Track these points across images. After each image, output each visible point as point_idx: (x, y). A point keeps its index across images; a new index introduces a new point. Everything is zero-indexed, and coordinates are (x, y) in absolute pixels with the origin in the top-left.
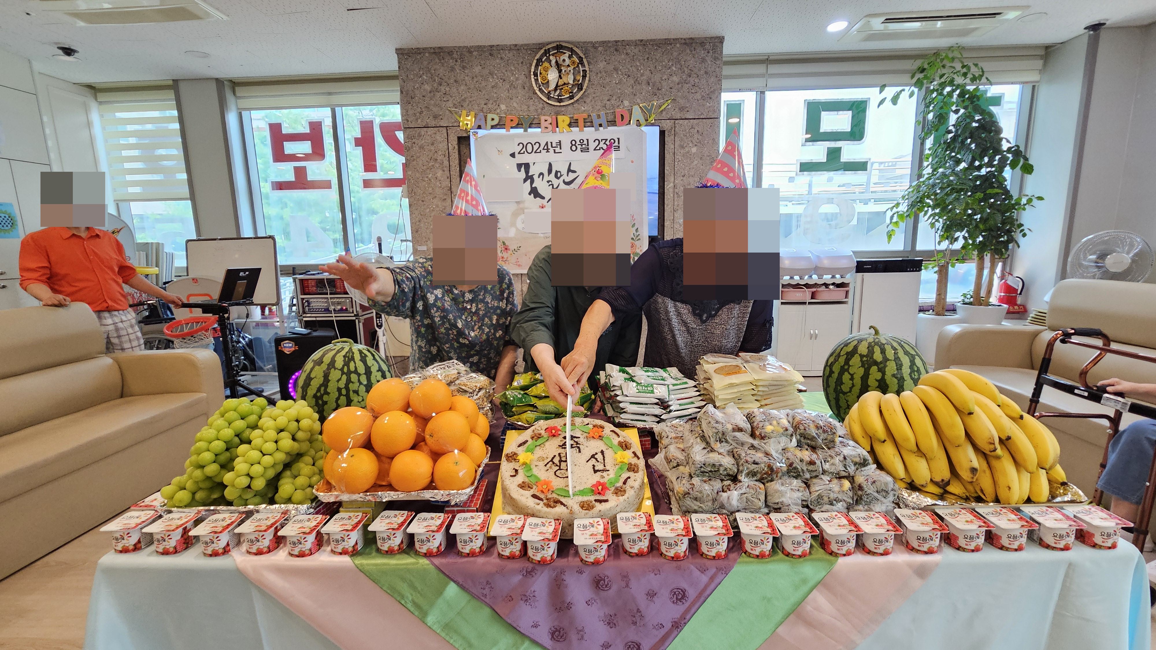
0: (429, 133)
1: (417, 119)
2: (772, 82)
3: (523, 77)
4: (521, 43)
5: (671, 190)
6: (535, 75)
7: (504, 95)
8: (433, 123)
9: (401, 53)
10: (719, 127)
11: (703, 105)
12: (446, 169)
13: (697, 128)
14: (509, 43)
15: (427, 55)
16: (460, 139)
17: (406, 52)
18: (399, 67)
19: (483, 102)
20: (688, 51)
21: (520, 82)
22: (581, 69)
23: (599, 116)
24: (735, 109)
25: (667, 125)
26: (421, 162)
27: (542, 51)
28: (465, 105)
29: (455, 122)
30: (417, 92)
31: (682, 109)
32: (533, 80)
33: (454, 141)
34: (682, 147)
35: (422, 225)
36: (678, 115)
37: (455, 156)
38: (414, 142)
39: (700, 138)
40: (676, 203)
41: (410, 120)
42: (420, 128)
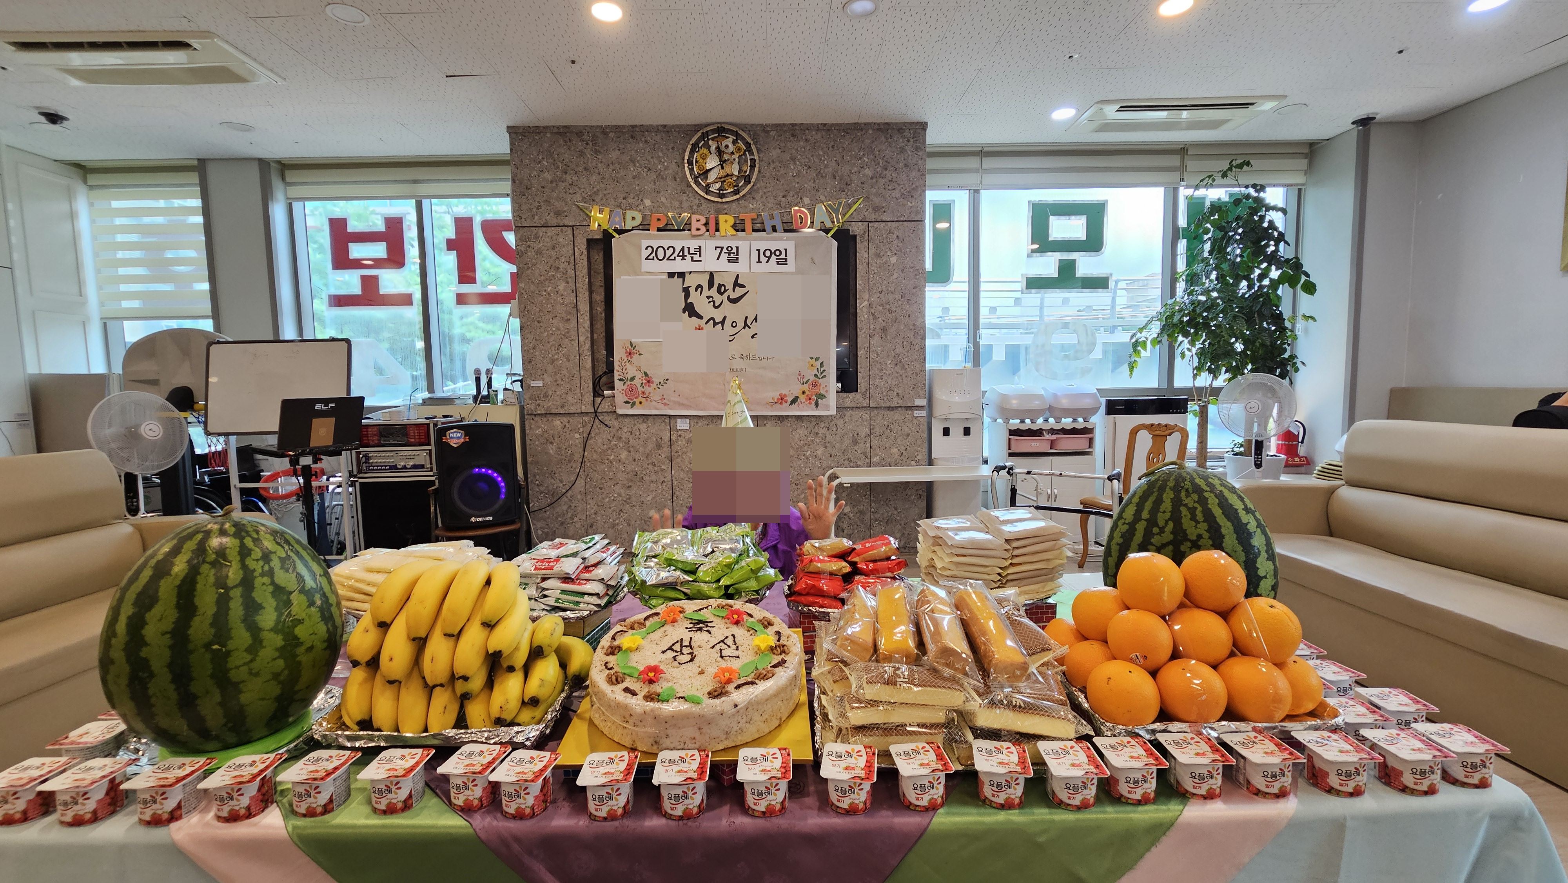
0: (549, 234)
1: (533, 216)
2: (988, 179)
3: (673, 166)
4: (671, 123)
5: (865, 310)
6: (690, 163)
7: (649, 187)
8: (554, 222)
9: (512, 130)
10: (923, 232)
11: (904, 205)
12: (571, 281)
13: (896, 233)
14: (655, 122)
15: (548, 135)
16: (590, 242)
17: (521, 131)
18: (511, 150)
19: (622, 196)
20: (883, 139)
21: (670, 171)
22: (749, 158)
23: (772, 217)
24: (943, 211)
25: (859, 228)
26: (537, 271)
27: (699, 134)
28: (598, 199)
29: (584, 219)
30: (534, 181)
31: (876, 209)
32: (687, 169)
33: (582, 246)
34: (878, 256)
35: (537, 353)
36: (872, 217)
37: (583, 263)
38: (529, 246)
39: (900, 245)
40: (872, 327)
41: (523, 217)
42: (537, 227)
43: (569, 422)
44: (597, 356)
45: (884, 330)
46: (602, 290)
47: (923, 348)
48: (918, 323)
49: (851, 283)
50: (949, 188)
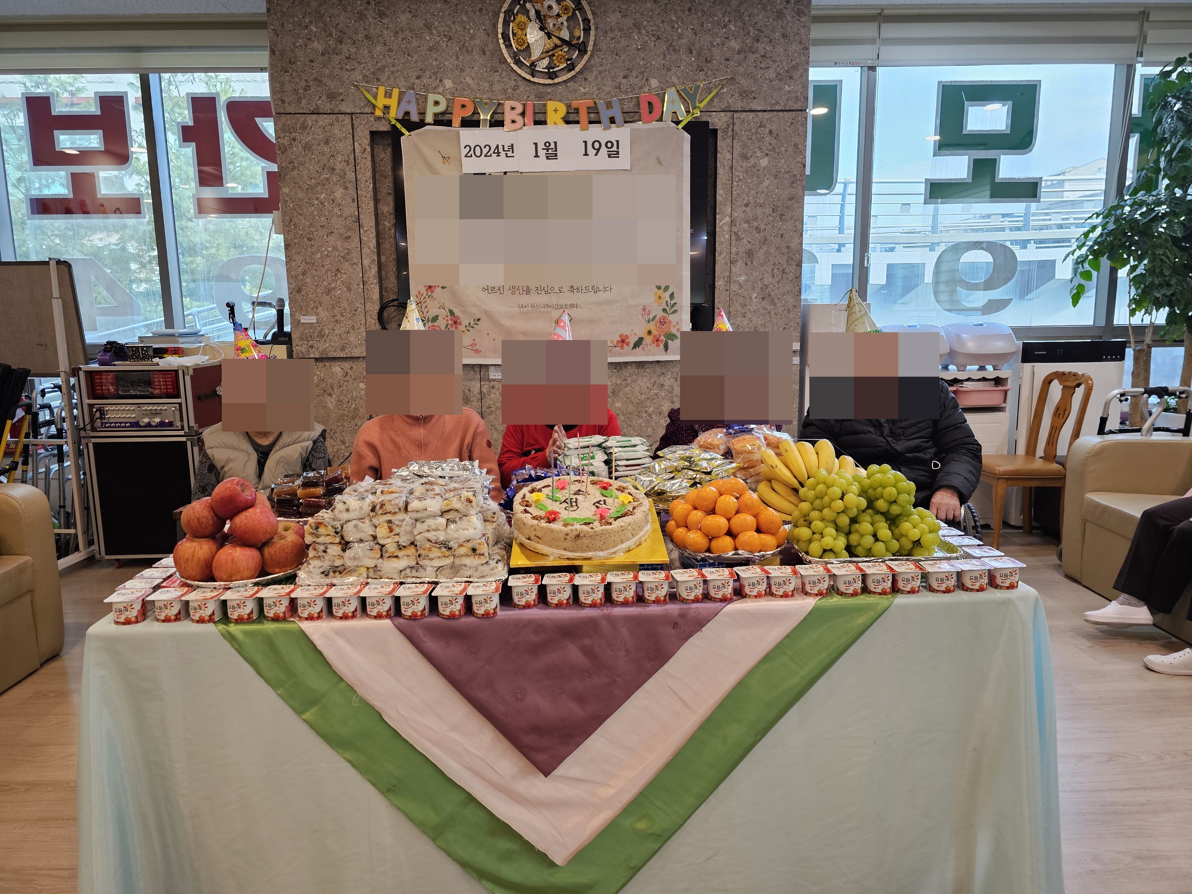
0: (320, 123)
1: (299, 100)
2: (887, 52)
3: (481, 34)
5: (726, 228)
6: (505, 36)
7: (449, 63)
8: (327, 107)
10: (804, 125)
11: (780, 89)
12: (351, 187)
13: (769, 127)
16: (374, 136)
18: (268, 10)
19: (415, 74)
21: (479, 42)
23: (609, 105)
24: (828, 95)
25: (720, 120)
26: (307, 172)
28: (383, 77)
29: (367, 105)
30: (299, 53)
31: (744, 94)
32: (501, 41)
33: (364, 140)
34: (745, 157)
35: (309, 280)
36: (739, 106)
37: (366, 163)
38: (294, 139)
39: (774, 142)
40: (734, 250)
41: (287, 100)
42: (304, 114)
43: (351, 368)
44: (385, 284)
45: (750, 254)
46: (390, 200)
47: (799, 277)
48: (793, 245)
49: (710, 193)
50: (836, 64)
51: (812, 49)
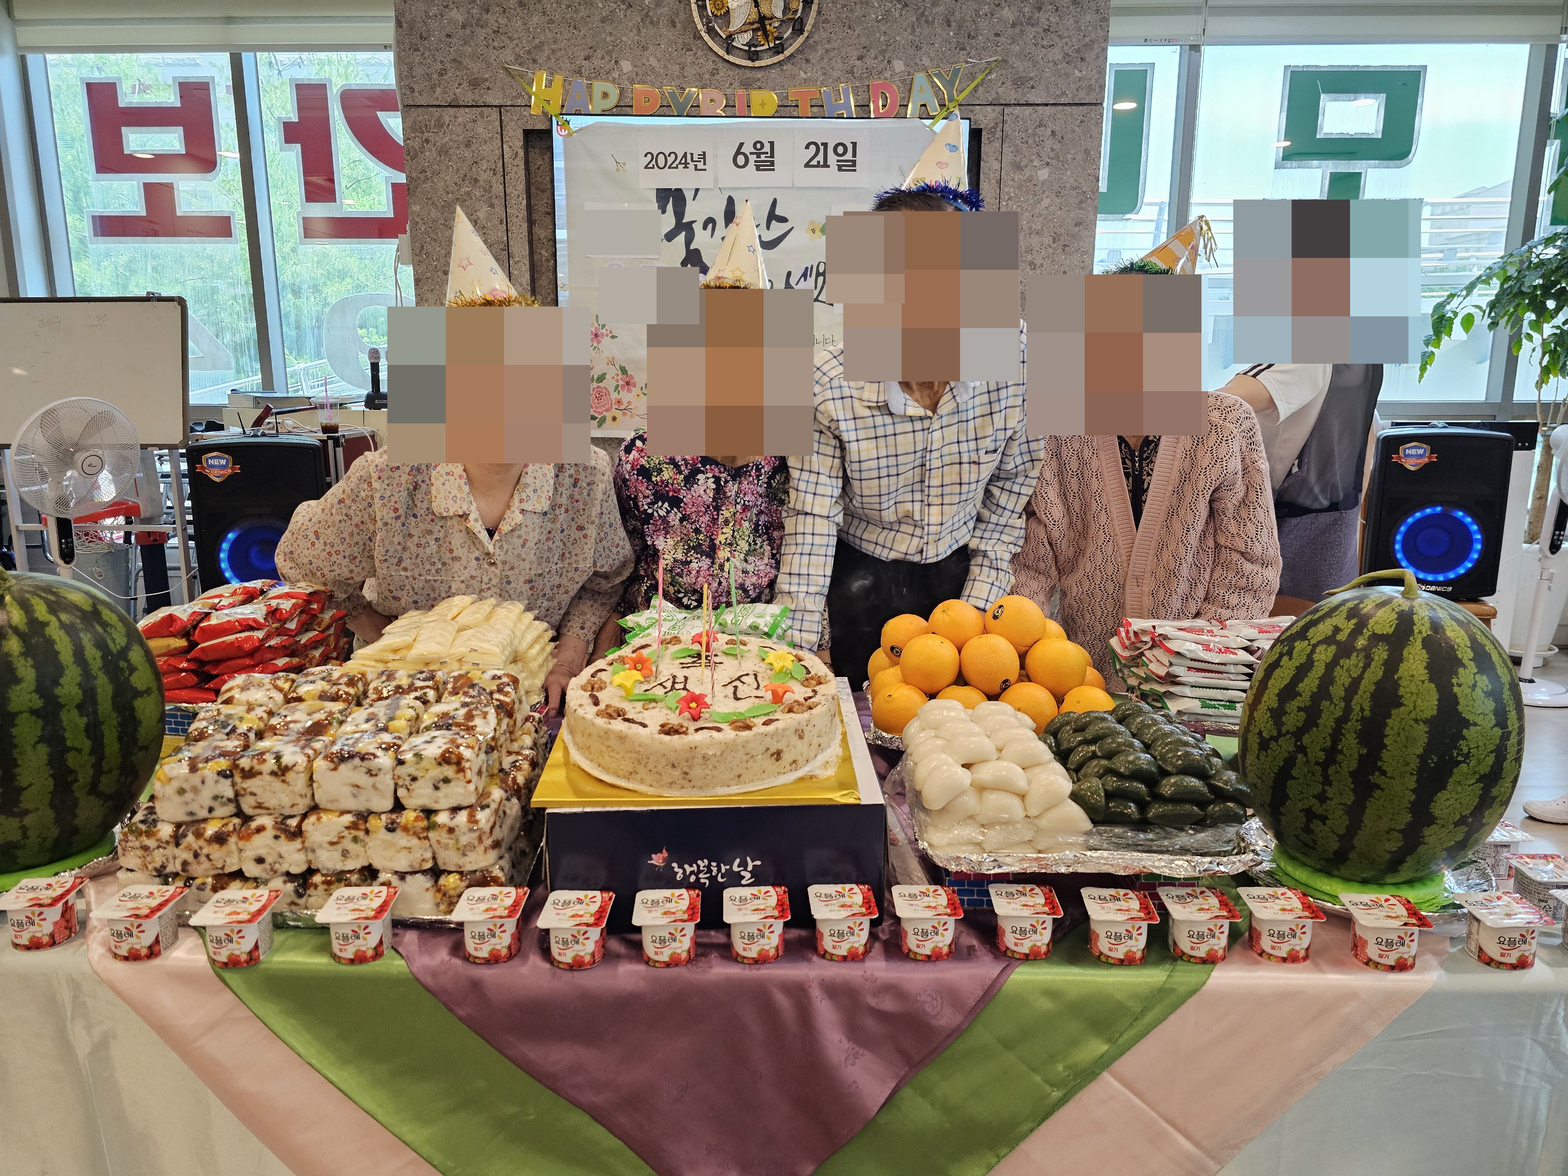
0: (460, 119)
1: (433, 88)
2: (1216, 25)
3: (671, 1)
7: (630, 38)
8: (469, 99)
10: (1099, 123)
11: (1067, 75)
12: (499, 203)
13: (1051, 126)
16: (528, 134)
19: (583, 54)
21: (665, 10)
23: (838, 96)
24: (1135, 82)
25: (986, 117)
26: (441, 184)
28: (541, 58)
29: (520, 95)
30: (433, 25)
31: (1019, 82)
32: (694, 7)
33: (515, 141)
34: (1018, 167)
36: (1011, 97)
37: (517, 173)
38: (427, 140)
39: (1057, 146)
41: (417, 88)
42: (439, 106)
46: (549, 221)
50: (1147, 42)
51: (1113, 21)
